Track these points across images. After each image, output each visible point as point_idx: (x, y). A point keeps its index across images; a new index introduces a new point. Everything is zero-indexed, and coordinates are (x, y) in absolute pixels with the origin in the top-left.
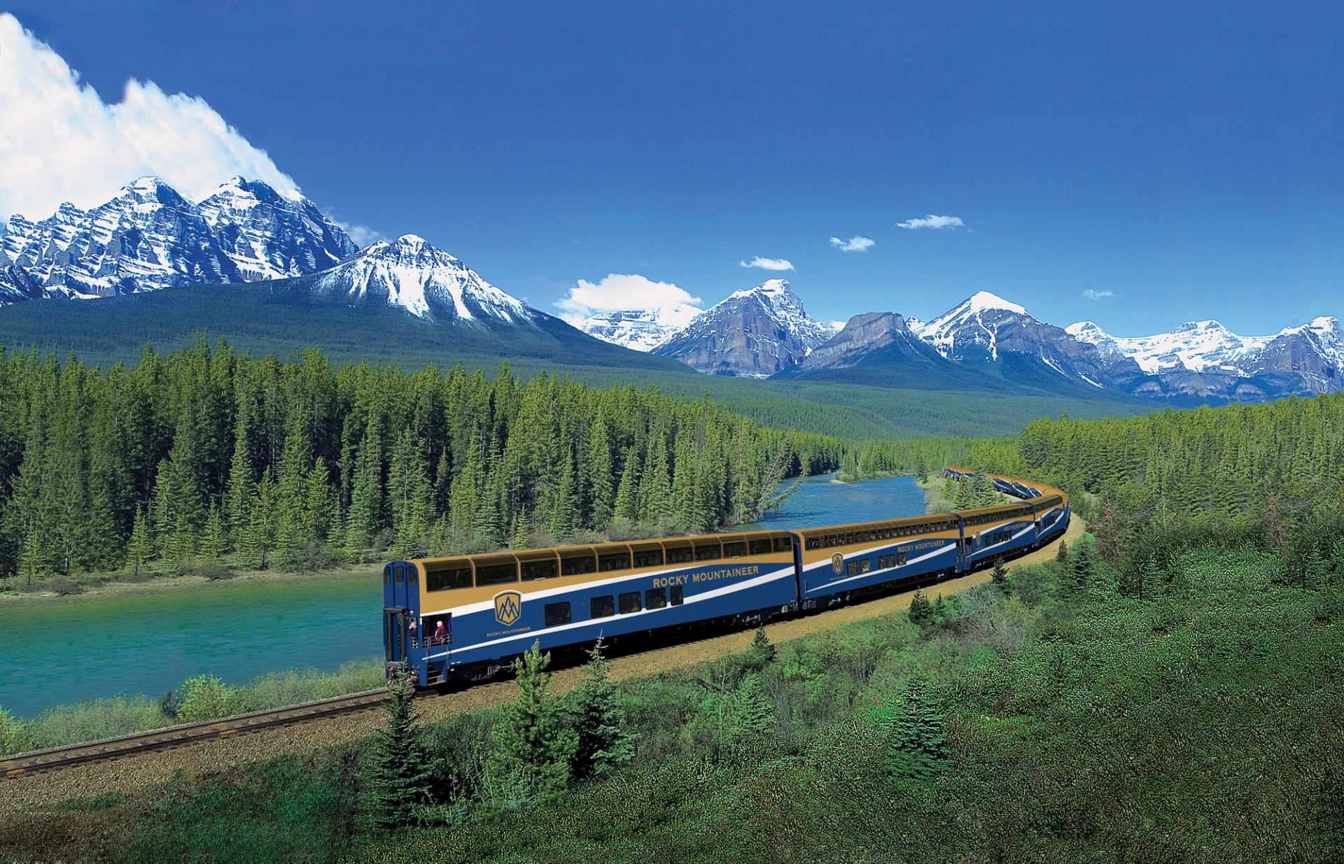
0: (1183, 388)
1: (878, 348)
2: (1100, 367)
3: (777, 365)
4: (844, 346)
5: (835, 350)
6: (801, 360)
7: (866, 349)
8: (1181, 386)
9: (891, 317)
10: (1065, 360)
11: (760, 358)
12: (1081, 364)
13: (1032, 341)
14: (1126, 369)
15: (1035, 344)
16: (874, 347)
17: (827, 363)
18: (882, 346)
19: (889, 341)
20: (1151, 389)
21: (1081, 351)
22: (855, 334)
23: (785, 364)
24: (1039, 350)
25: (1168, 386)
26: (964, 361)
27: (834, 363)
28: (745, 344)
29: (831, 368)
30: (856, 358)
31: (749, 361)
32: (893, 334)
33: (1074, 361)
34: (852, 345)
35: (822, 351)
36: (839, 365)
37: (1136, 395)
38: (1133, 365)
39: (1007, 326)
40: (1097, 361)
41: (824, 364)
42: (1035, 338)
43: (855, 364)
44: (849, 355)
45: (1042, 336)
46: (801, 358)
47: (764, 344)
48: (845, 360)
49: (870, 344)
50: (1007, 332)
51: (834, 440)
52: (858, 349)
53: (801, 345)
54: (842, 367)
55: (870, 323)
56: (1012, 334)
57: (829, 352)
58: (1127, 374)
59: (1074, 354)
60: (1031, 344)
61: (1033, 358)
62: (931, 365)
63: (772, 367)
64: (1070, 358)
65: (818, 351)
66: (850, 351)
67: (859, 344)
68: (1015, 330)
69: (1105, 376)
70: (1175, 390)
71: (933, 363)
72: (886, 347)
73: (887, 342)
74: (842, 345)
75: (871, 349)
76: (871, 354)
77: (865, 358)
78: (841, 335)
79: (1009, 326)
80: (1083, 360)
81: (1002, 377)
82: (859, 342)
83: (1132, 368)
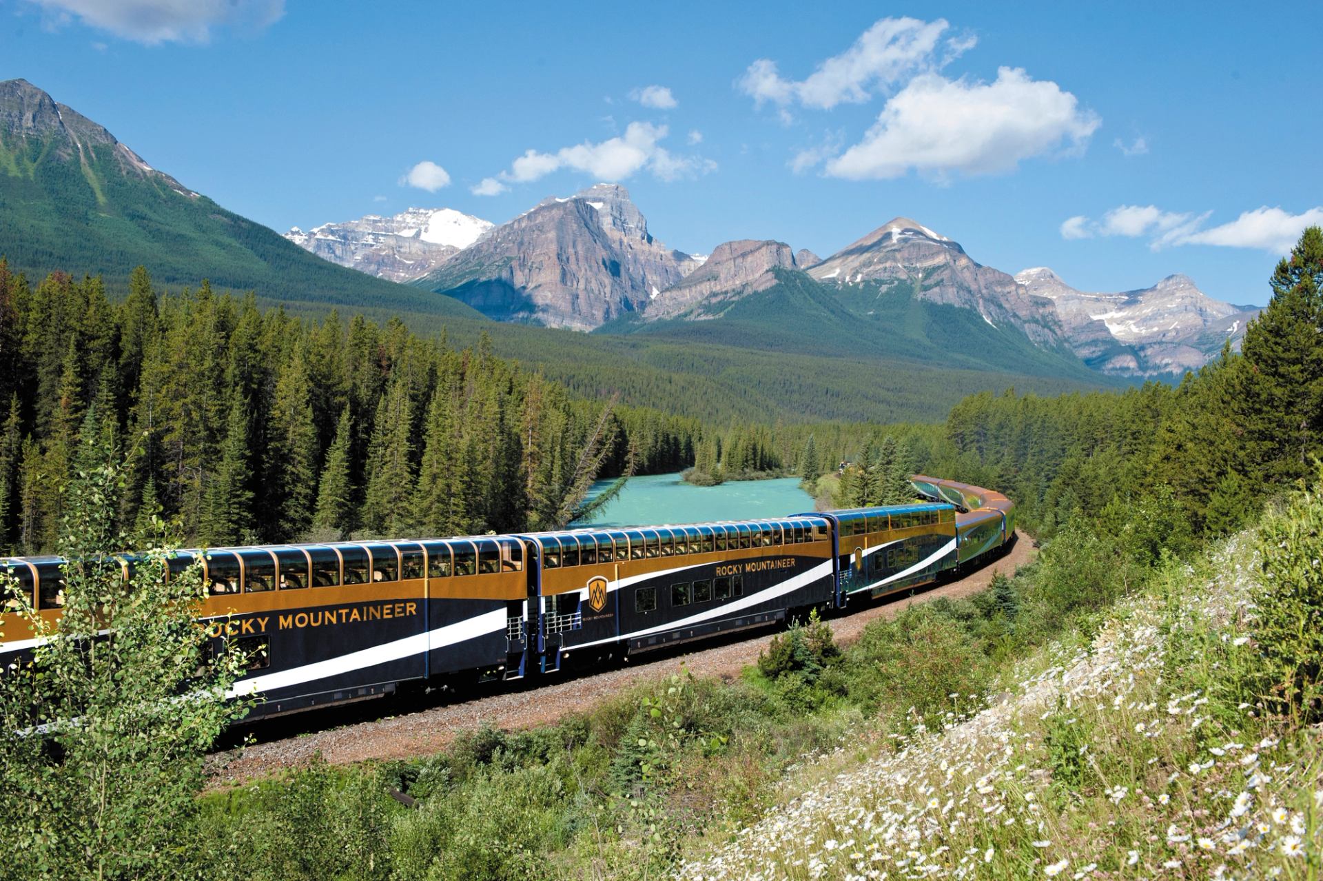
0: (1167, 365)
1: (756, 293)
2: (1059, 332)
3: (607, 312)
4: (706, 288)
5: (693, 293)
6: (643, 305)
7: (739, 293)
8: (1164, 362)
9: (774, 248)
10: (1012, 320)
11: (582, 301)
12: (1033, 326)
13: (970, 292)
14: (1092, 337)
15: (973, 296)
16: (749, 291)
17: (682, 312)
18: (761, 289)
19: (769, 282)
20: (1125, 365)
21: (1034, 309)
22: (723, 272)
23: (619, 311)
24: (978, 304)
25: (1147, 362)
26: (877, 317)
27: (691, 312)
28: (559, 279)
29: (687, 319)
30: (722, 306)
31: (564, 305)
32: (777, 271)
33: (1025, 322)
34: (718, 287)
35: (675, 293)
36: (699, 315)
37: (1106, 373)
38: (1101, 330)
39: (936, 269)
40: (1055, 323)
41: (675, 314)
42: (974, 287)
43: (722, 314)
44: (714, 300)
45: (982, 283)
46: (642, 302)
47: (587, 281)
48: (708, 309)
49: (744, 286)
50: (935, 278)
51: (685, 423)
52: (726, 292)
53: (644, 283)
54: (703, 318)
55: (744, 255)
56: (942, 280)
57: (684, 296)
58: (1094, 343)
59: (1024, 312)
60: (967, 296)
61: (972, 315)
62: (830, 320)
63: (599, 314)
64: (1019, 318)
65: (668, 294)
66: (715, 295)
67: (728, 286)
68: (946, 275)
69: (1066, 345)
70: (1156, 367)
71: (832, 316)
72: (766, 292)
73: (769, 285)
74: (703, 286)
75: (745, 293)
76: (747, 300)
77: (736, 308)
78: (701, 272)
79: (939, 267)
80: (1036, 322)
81: (927, 342)
82: (729, 282)
83: (1101, 335)
